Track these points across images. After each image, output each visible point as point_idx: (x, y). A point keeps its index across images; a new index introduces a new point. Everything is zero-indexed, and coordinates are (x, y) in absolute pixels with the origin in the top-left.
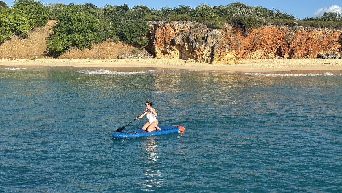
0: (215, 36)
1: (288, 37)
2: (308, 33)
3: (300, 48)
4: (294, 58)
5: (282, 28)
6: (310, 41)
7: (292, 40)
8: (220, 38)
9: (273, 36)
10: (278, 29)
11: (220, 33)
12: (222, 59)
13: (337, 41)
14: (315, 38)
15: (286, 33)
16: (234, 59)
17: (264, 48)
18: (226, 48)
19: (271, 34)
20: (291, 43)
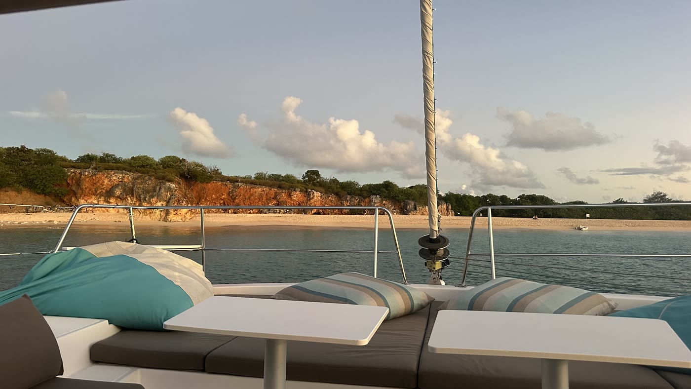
0: (170, 189)
1: (232, 193)
2: (250, 190)
3: (244, 204)
4: (240, 213)
5: (225, 184)
6: (252, 198)
7: (237, 196)
8: (175, 191)
9: (217, 191)
10: (222, 185)
11: (174, 186)
12: (179, 213)
13: (273, 198)
14: (257, 194)
15: (229, 189)
16: (190, 213)
17: (208, 203)
18: (184, 202)
19: (216, 189)
20: (235, 199)
